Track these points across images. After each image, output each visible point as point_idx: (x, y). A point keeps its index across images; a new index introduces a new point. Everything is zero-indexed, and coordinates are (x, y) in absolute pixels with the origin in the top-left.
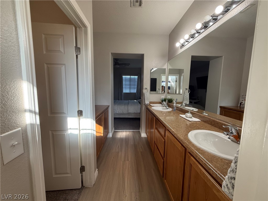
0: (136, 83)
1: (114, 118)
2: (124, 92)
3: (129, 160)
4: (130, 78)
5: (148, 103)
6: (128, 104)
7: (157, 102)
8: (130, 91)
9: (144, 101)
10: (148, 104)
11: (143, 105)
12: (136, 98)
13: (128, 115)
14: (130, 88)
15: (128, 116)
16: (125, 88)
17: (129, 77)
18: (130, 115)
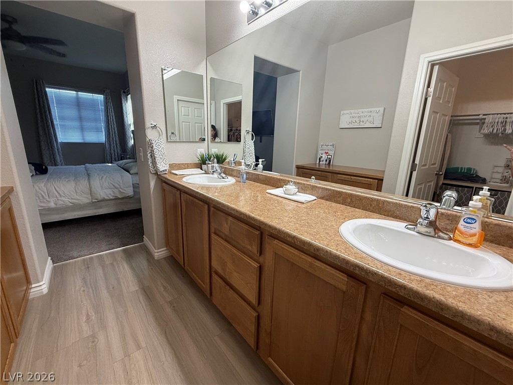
0: (102, 116)
1: (43, 224)
2: (59, 141)
3: (143, 345)
4: (78, 98)
5: (167, 167)
6: (89, 175)
7: (188, 164)
8: (83, 139)
9: (154, 163)
10: (166, 170)
11: (151, 175)
12: (109, 158)
13: (96, 209)
14: (82, 129)
15: (95, 211)
16: (63, 126)
17: (72, 93)
18: (100, 208)
